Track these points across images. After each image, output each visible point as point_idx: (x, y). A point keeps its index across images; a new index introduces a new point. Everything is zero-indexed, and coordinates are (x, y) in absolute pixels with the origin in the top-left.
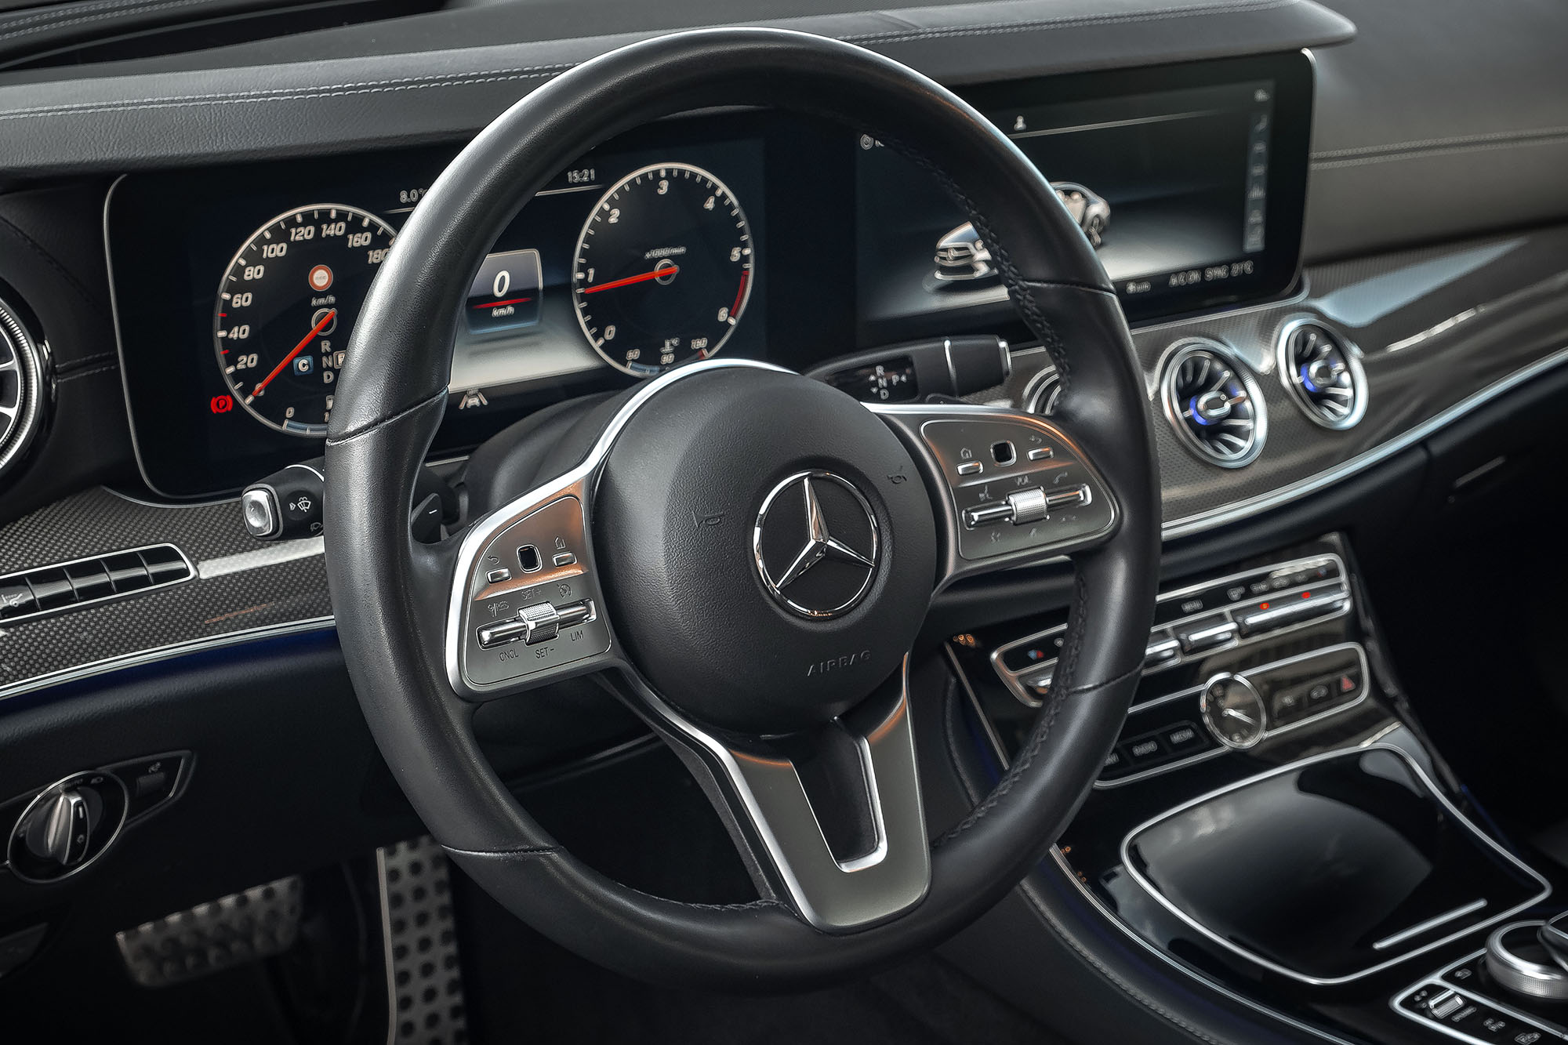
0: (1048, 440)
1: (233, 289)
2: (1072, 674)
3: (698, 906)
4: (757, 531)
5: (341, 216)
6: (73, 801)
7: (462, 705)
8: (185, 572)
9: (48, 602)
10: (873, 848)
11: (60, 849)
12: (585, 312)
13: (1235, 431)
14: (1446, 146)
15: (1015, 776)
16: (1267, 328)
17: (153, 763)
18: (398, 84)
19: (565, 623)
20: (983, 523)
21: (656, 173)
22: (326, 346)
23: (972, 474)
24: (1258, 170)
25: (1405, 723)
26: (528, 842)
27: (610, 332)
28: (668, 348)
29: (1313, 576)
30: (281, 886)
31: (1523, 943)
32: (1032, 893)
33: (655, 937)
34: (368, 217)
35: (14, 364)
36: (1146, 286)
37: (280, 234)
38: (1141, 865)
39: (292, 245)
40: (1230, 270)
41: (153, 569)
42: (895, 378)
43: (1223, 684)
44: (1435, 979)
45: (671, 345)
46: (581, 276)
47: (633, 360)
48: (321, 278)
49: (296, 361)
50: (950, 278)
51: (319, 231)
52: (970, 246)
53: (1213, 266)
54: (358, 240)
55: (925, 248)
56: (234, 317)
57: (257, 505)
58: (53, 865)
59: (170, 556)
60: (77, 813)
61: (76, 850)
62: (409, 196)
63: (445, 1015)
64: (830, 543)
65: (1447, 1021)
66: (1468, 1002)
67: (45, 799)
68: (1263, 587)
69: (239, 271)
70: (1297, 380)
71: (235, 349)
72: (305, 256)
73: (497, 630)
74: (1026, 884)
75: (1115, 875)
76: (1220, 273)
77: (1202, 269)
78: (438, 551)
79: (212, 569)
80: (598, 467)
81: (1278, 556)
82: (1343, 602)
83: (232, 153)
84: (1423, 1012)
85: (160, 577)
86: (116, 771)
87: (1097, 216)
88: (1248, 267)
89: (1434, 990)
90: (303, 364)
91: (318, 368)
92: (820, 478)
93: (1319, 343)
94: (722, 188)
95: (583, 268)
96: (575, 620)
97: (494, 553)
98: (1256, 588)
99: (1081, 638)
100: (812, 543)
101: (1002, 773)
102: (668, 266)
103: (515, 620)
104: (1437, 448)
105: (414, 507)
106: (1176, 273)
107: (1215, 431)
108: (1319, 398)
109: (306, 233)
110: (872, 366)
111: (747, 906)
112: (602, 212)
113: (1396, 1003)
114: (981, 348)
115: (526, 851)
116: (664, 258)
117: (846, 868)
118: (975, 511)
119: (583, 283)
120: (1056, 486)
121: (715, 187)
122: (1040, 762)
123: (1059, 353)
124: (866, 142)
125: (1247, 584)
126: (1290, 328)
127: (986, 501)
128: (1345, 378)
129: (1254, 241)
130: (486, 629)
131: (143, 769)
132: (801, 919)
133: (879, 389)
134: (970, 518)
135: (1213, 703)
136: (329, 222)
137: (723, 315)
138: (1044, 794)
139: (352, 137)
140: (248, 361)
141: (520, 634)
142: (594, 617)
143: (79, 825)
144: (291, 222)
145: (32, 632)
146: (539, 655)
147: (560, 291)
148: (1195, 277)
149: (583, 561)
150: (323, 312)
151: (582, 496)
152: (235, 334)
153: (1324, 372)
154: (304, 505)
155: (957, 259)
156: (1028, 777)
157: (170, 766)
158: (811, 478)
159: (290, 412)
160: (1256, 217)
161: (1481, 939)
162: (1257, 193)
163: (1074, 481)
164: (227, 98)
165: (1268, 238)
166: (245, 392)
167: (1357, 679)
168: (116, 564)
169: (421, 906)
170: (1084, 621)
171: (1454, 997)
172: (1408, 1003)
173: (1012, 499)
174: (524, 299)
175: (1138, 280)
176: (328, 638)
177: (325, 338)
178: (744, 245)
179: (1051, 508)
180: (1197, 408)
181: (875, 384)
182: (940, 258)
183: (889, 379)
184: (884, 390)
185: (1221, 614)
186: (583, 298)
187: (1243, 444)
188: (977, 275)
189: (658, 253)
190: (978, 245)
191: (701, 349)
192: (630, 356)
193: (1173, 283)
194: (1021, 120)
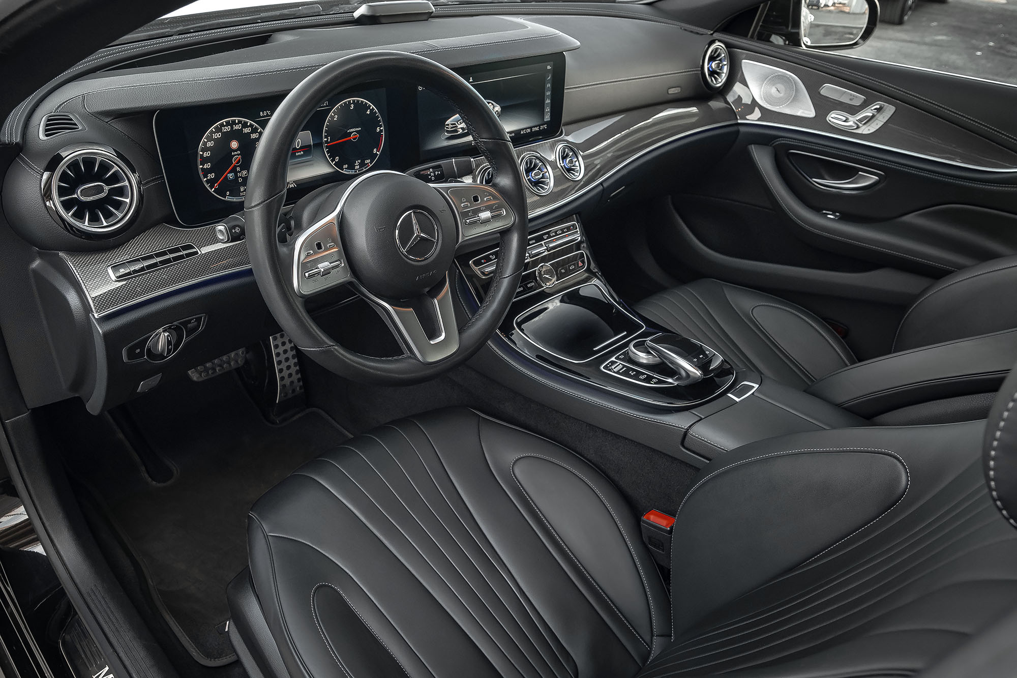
0: (491, 194)
1: (203, 150)
2: (501, 272)
3: (384, 358)
4: (397, 231)
5: (240, 122)
6: (166, 335)
7: (300, 299)
8: (196, 253)
9: (149, 267)
10: (440, 335)
11: (163, 351)
12: (328, 152)
13: (543, 183)
14: (606, 83)
15: (484, 307)
16: (552, 147)
17: (193, 319)
18: (257, 74)
19: (333, 268)
20: (470, 223)
21: (350, 101)
22: (238, 169)
23: (466, 207)
24: (548, 93)
25: (598, 278)
26: (328, 344)
27: (337, 159)
28: (357, 164)
29: (568, 229)
30: (240, 351)
31: (640, 346)
32: (491, 345)
33: (372, 371)
34: (249, 122)
35: (127, 183)
36: (513, 134)
37: (218, 130)
38: (522, 330)
39: (223, 134)
40: (540, 128)
41: (185, 252)
42: (436, 173)
43: (542, 266)
44: (613, 359)
45: (358, 162)
46: (326, 139)
47: (345, 168)
48: (234, 145)
49: (228, 175)
50: (450, 134)
51: (232, 128)
52: (456, 123)
53: (534, 127)
54: (246, 130)
55: (441, 124)
56: (204, 160)
57: (220, 231)
58: (161, 356)
59: (191, 247)
60: (168, 338)
61: (169, 351)
62: (263, 114)
63: (294, 373)
64: (422, 235)
65: (618, 373)
66: (624, 366)
67: (157, 335)
68: (554, 234)
69: (205, 144)
70: (562, 165)
71: (206, 172)
72: (228, 137)
73: (310, 273)
74: (489, 342)
75: (513, 334)
76: (537, 129)
77: (531, 128)
78: (288, 246)
79: (205, 250)
80: (340, 211)
81: (557, 223)
82: (578, 237)
83: (198, 102)
84: (610, 370)
85: (188, 255)
86: (180, 323)
87: (498, 111)
88: (545, 126)
89: (613, 363)
90: (231, 176)
91: (236, 177)
92: (417, 212)
93: (569, 152)
94: (372, 106)
95: (326, 137)
96: (337, 266)
97: (307, 245)
98: (551, 235)
99: (503, 259)
100: (416, 235)
101: (479, 307)
102: (356, 135)
103: (316, 268)
104: (605, 185)
105: (278, 227)
106: (523, 129)
107: (537, 183)
108: (569, 170)
109: (228, 129)
110: (429, 169)
111: (400, 357)
112: (331, 116)
113: (602, 368)
114: (465, 161)
115: (326, 347)
116: (354, 132)
117: (432, 342)
118: (468, 219)
119: (326, 142)
120: (494, 210)
121: (370, 106)
122: (492, 302)
123: (493, 163)
124: (420, 88)
125: (548, 233)
126: (560, 147)
127: (471, 216)
128: (577, 163)
129: (547, 118)
130: (307, 272)
131: (189, 321)
132: (419, 360)
133: (431, 177)
134: (466, 222)
135: (540, 273)
136: (236, 124)
137: (375, 151)
138: (494, 312)
139: (242, 94)
140: (211, 176)
141: (318, 273)
142: (343, 265)
143: (169, 343)
144: (222, 125)
145: (144, 278)
146: (326, 279)
147: (319, 145)
148: (529, 130)
149: (338, 246)
150: (236, 158)
151: (336, 223)
152: (205, 167)
153: (571, 162)
154: (238, 230)
155: (452, 128)
156: (488, 307)
157: (199, 320)
158: (414, 212)
159: (228, 193)
160: (548, 109)
161: (626, 345)
162: (548, 101)
163: (499, 207)
164: (194, 81)
165: (551, 116)
166: (211, 187)
167: (583, 262)
168: (171, 251)
169: (284, 348)
170: (504, 254)
171: (619, 366)
172: (606, 367)
173: (480, 215)
174: (307, 149)
175: (511, 132)
176: (249, 272)
177: (238, 166)
178: (381, 126)
179: (493, 217)
180: (531, 176)
181: (430, 175)
182: (447, 128)
183: (435, 174)
184: (433, 178)
185: (541, 244)
186: (327, 147)
187: (546, 187)
188: (459, 133)
189: (351, 130)
190: (459, 123)
191: (368, 163)
192: (344, 167)
193: (522, 133)
194: (471, 78)
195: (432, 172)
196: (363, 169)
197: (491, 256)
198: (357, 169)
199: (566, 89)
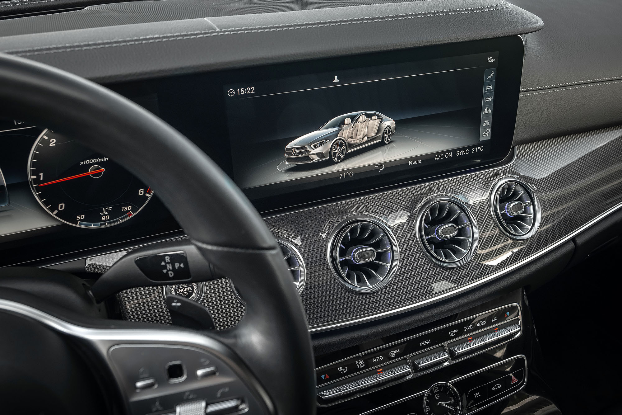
12: (41, 197)
24: (489, 99)
27: (62, 206)
28: (105, 212)
29: (501, 316)
36: (419, 162)
40: (471, 150)
43: (437, 387)
45: (107, 210)
46: (34, 177)
47: (80, 220)
50: (294, 164)
52: (307, 146)
53: (460, 149)
68: (470, 327)
70: (500, 213)
76: (465, 152)
77: (454, 151)
82: (517, 330)
87: (388, 127)
88: (481, 148)
93: (517, 190)
95: (33, 173)
98: (465, 329)
102: (99, 168)
104: (579, 241)
106: (438, 154)
112: (43, 140)
116: (94, 164)
119: (36, 181)
125: (460, 327)
126: (501, 182)
128: (530, 208)
129: (485, 135)
135: (431, 399)
137: (141, 192)
147: (20, 186)
148: (450, 155)
153: (518, 207)
155: (298, 154)
160: (486, 123)
162: (487, 111)
165: (493, 133)
167: (520, 376)
175: (414, 159)
180: (437, 233)
181: (165, 267)
182: (288, 154)
183: (173, 266)
184: (171, 274)
185: (443, 346)
186: (38, 189)
187: (464, 251)
188: (312, 161)
189: (89, 161)
190: (312, 146)
191: (128, 211)
192: (78, 217)
193: (436, 158)
194: (336, 77)
195: (168, 263)
196: (118, 220)
197: (340, 369)
198: (106, 220)
199: (523, 92)
